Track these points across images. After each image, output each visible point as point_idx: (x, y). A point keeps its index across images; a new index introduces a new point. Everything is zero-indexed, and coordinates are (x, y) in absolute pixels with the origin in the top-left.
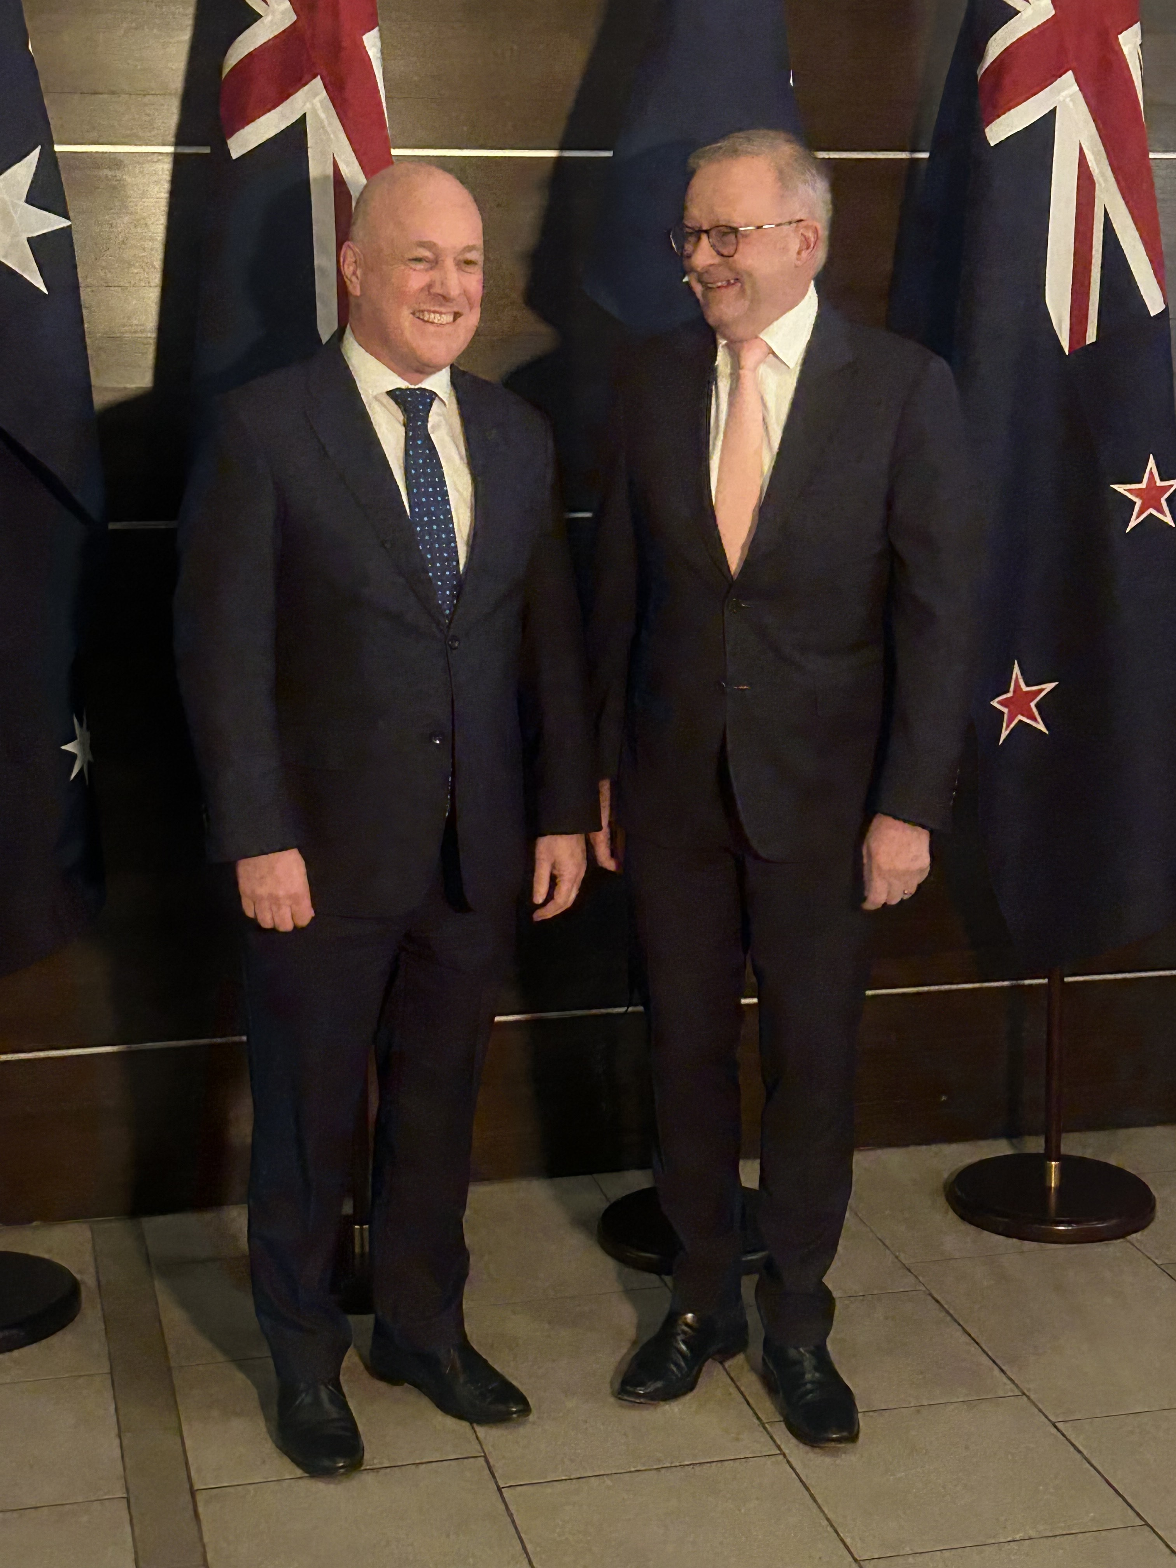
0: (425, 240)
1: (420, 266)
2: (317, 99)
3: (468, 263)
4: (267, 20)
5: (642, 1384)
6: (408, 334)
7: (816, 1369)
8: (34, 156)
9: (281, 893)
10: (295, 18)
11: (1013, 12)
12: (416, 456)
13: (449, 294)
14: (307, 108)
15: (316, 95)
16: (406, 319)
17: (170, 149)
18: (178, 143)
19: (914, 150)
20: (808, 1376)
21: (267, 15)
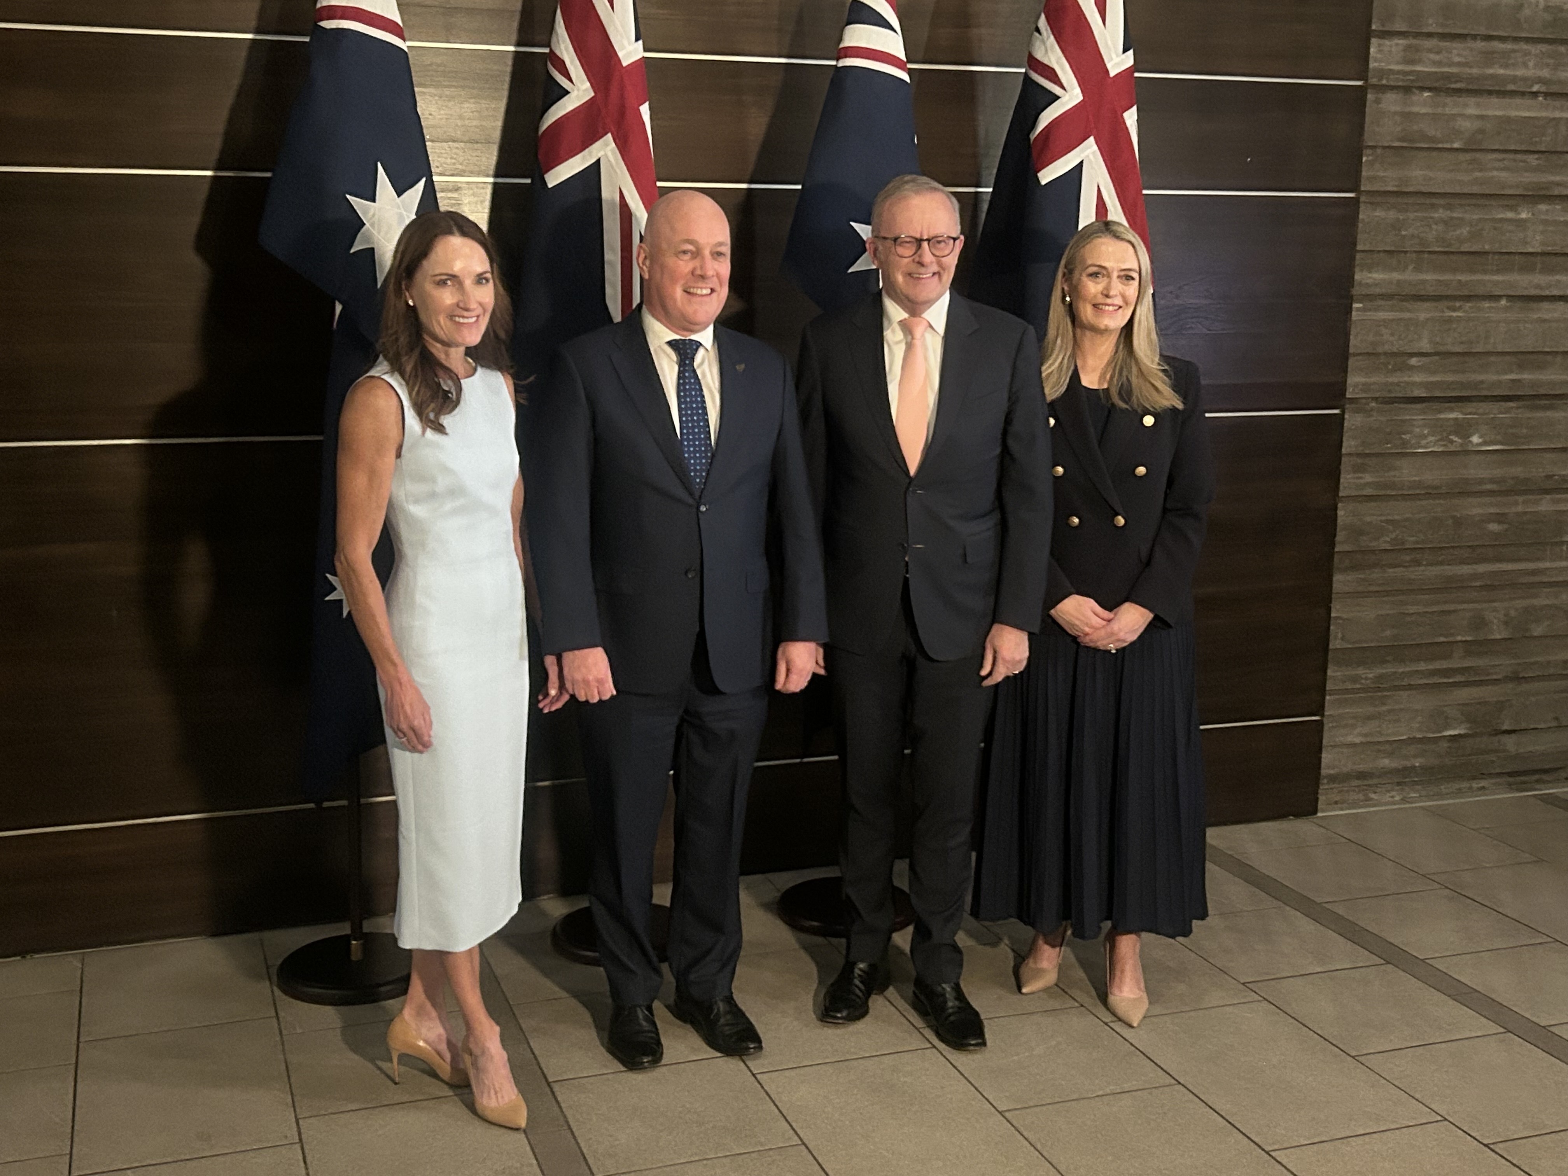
0: (690, 238)
1: (687, 257)
2: (609, 148)
3: (720, 254)
4: (573, 94)
5: (840, 1011)
6: (679, 303)
7: (956, 999)
8: (422, 183)
9: (591, 678)
10: (593, 94)
11: (1055, 98)
12: (684, 384)
13: (705, 274)
14: (600, 154)
15: (607, 145)
16: (679, 293)
17: (491, 180)
18: (496, 175)
19: (978, 186)
20: (950, 1004)
21: (573, 91)
